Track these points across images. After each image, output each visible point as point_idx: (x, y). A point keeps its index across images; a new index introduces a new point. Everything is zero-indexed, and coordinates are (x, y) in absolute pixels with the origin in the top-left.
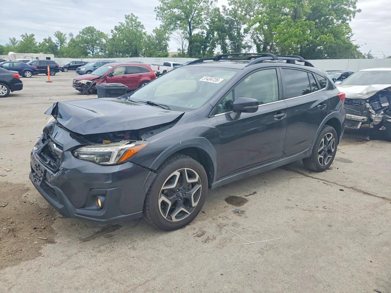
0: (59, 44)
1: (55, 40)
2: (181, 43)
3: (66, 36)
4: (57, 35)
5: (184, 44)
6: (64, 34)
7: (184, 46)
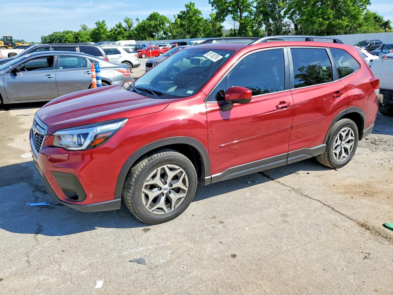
0: (128, 28)
1: (124, 25)
2: (233, 24)
3: (132, 21)
4: (126, 21)
5: (236, 25)
6: (131, 19)
7: (235, 26)
